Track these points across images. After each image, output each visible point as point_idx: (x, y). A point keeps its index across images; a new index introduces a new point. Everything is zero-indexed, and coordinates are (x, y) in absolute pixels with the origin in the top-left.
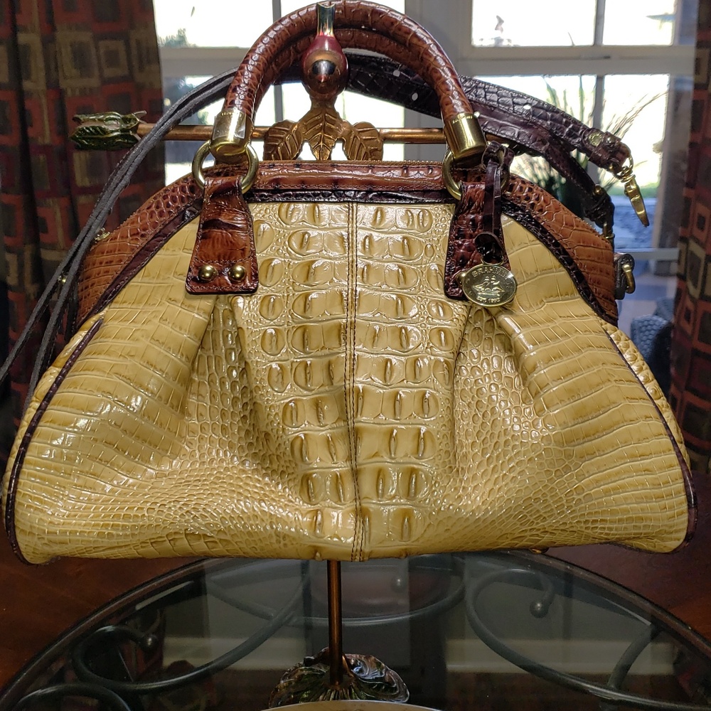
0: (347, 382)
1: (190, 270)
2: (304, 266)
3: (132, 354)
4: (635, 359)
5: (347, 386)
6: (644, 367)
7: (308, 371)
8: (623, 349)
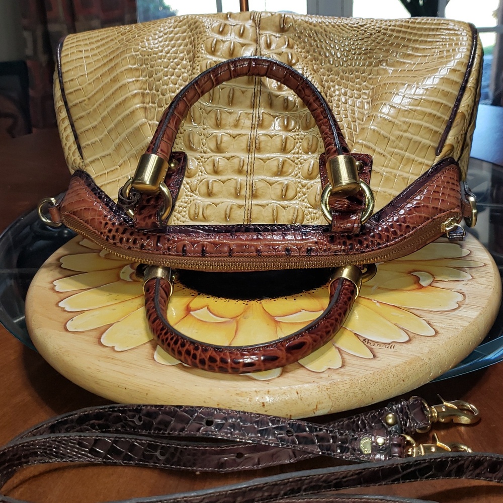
0: (259, 89)
1: (370, 172)
2: (285, 173)
3: (407, 112)
4: (67, 137)
5: (259, 87)
6: (63, 131)
7: (286, 104)
8: (73, 145)
